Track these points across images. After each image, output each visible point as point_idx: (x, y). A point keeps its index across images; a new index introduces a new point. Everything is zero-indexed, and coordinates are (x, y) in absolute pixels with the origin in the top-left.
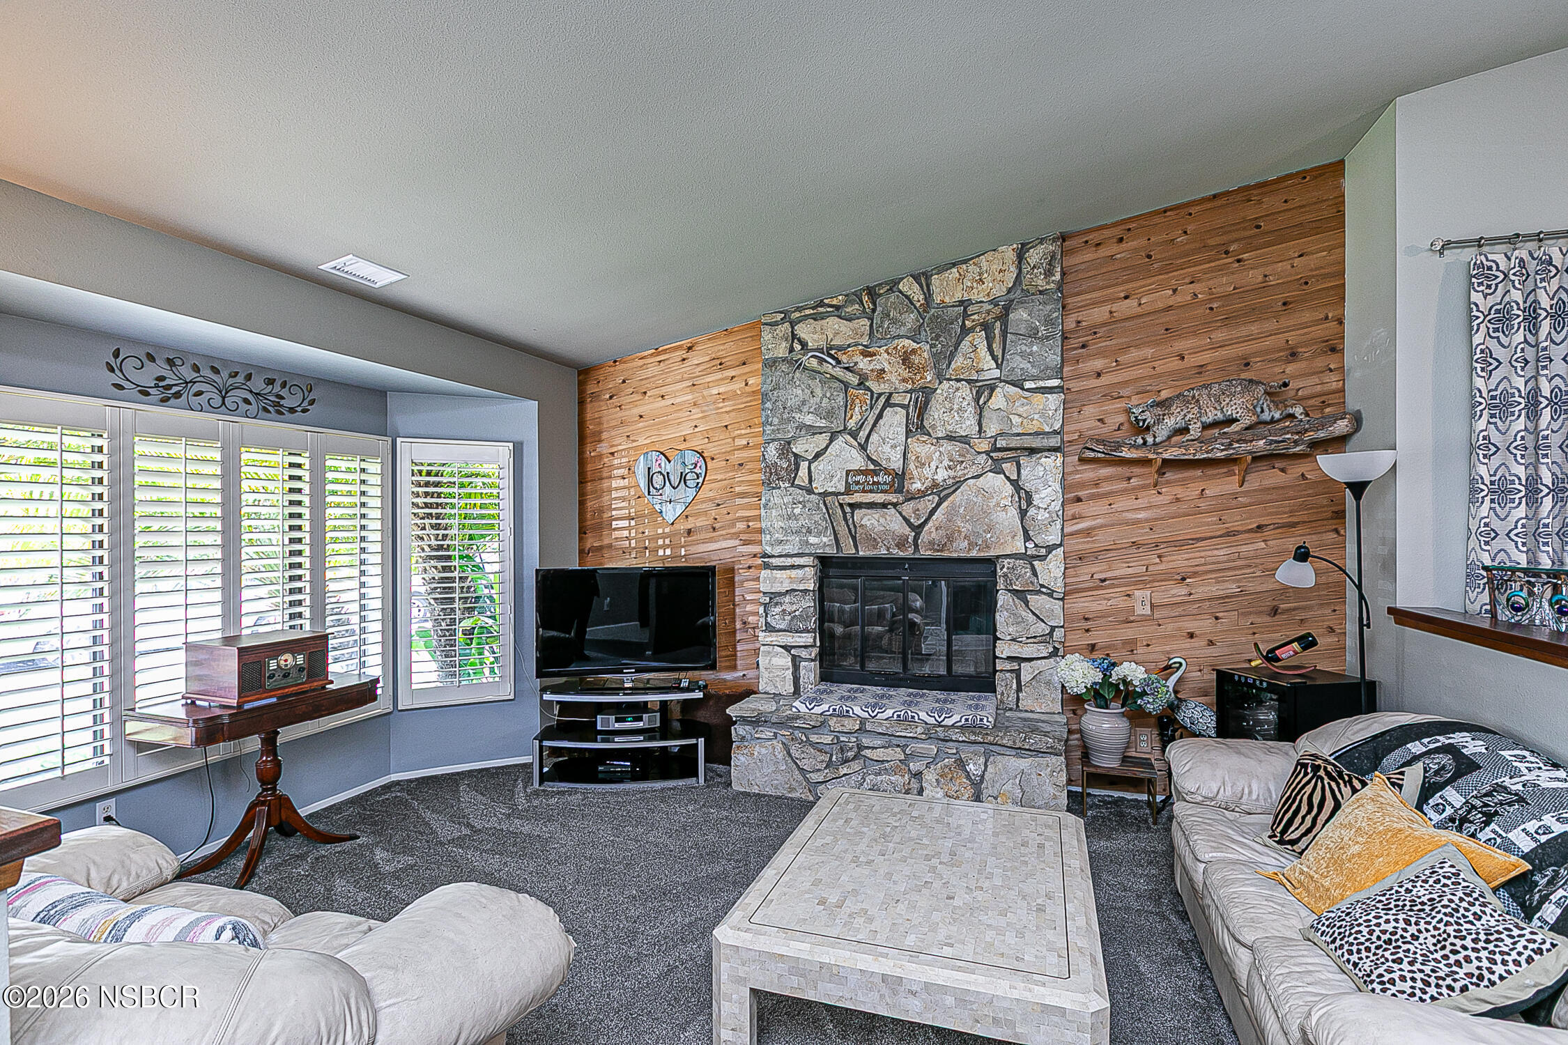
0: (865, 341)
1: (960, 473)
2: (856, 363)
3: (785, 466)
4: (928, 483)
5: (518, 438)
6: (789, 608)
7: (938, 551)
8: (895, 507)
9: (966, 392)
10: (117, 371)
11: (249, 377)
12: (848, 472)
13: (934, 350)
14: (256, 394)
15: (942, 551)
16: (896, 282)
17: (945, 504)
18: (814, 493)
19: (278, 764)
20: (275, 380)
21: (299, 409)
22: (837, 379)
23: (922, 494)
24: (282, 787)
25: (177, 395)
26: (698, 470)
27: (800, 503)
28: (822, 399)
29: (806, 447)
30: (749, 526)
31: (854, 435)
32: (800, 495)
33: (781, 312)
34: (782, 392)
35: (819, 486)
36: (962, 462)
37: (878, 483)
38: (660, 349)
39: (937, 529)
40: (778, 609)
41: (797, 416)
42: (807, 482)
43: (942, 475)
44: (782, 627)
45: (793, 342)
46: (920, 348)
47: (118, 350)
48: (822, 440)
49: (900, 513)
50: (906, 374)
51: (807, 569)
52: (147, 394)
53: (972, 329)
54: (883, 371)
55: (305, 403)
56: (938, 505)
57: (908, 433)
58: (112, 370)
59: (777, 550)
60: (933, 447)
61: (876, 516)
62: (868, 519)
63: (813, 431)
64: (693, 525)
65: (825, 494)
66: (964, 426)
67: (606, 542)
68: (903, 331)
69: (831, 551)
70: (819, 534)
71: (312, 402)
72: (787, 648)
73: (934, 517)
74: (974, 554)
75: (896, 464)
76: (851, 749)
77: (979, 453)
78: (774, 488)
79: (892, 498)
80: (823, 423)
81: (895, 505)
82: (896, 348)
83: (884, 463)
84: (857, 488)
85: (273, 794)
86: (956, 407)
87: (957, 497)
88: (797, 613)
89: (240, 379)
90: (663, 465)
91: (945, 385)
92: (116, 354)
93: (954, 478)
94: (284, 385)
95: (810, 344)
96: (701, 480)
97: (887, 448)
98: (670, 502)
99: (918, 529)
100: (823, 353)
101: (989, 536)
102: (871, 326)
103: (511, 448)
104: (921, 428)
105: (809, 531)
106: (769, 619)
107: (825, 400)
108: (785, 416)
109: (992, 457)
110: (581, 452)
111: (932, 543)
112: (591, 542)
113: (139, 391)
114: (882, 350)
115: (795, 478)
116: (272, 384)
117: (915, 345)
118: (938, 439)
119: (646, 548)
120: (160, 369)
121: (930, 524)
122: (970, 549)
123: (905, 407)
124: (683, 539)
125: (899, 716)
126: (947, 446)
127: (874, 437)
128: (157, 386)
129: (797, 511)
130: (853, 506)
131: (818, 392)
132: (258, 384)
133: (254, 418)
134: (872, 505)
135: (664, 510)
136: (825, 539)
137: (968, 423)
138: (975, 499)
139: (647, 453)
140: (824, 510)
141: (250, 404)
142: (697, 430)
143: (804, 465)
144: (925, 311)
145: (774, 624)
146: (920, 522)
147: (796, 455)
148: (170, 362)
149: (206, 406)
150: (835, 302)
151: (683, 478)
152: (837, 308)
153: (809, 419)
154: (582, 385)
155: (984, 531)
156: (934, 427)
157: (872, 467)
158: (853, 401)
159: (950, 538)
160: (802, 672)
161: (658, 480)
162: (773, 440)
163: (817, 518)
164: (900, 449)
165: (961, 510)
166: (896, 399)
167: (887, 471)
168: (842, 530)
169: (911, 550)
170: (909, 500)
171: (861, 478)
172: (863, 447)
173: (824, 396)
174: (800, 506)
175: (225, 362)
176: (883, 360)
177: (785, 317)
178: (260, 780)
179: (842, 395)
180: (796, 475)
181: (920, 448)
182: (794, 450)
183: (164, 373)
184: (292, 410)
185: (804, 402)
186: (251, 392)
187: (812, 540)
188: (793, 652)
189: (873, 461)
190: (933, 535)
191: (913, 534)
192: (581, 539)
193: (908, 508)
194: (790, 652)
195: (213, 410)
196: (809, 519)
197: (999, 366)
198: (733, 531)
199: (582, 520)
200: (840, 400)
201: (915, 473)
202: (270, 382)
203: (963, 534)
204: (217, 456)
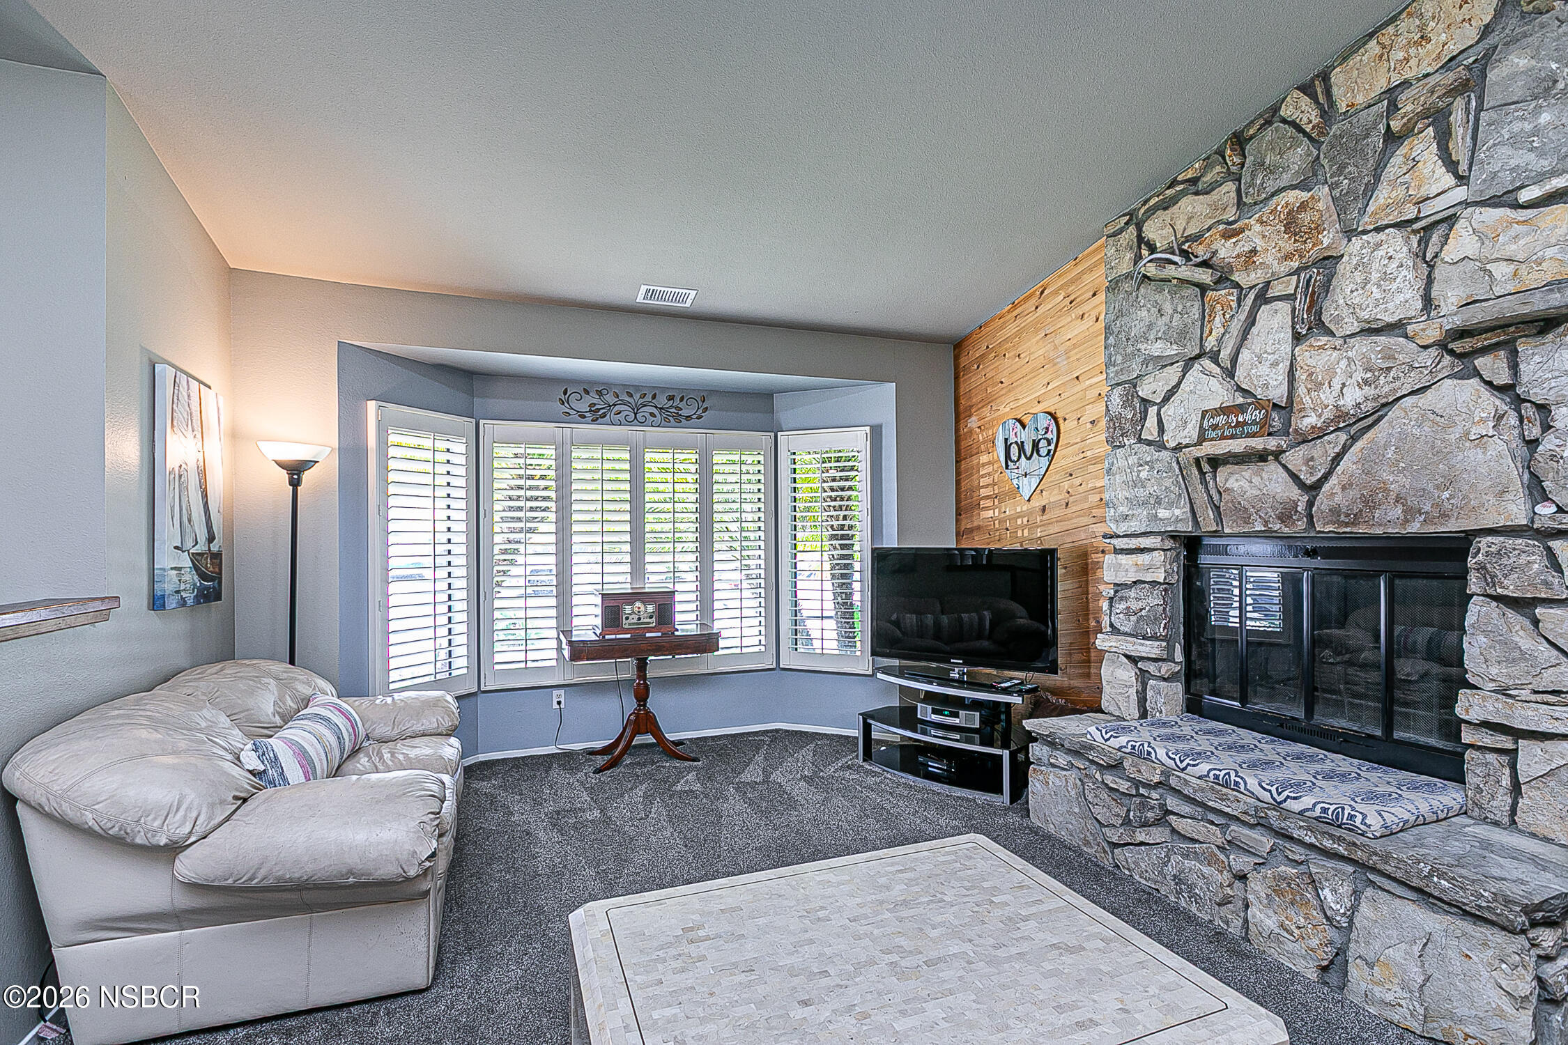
0: (1231, 214)
1: (1386, 389)
2: (1215, 253)
3: (1129, 417)
4: (1328, 414)
5: (875, 422)
6: (1134, 605)
7: (1347, 524)
8: (1277, 459)
9: (1397, 246)
10: (566, 404)
11: (654, 397)
12: (1204, 413)
13: (1336, 193)
14: (660, 408)
15: (1353, 524)
16: (1275, 109)
17: (1359, 445)
18: (1166, 448)
19: (647, 688)
20: (674, 396)
21: (695, 416)
22: (1189, 282)
23: (1318, 434)
24: (650, 704)
25: (604, 416)
26: (1049, 436)
27: (1147, 463)
28: (1172, 316)
29: (1153, 387)
30: (1102, 499)
31: (1215, 357)
32: (1147, 453)
33: (1124, 215)
34: (1126, 319)
35: (1171, 441)
36: (1389, 369)
37: (1245, 423)
38: (1016, 302)
39: (1344, 488)
40: (1123, 606)
41: (1142, 347)
42: (1156, 434)
43: (1353, 397)
44: (1126, 630)
45: (1140, 248)
46: (1312, 197)
47: (566, 389)
48: (1173, 373)
49: (1284, 467)
50: (1290, 246)
51: (1155, 554)
52: (585, 417)
53: (1408, 132)
54: (1254, 252)
55: (700, 411)
56: (1345, 449)
57: (1297, 338)
58: (563, 404)
59: (1122, 528)
60: (1336, 354)
61: (1247, 474)
62: (1237, 481)
63: (1162, 363)
64: (1047, 501)
65: (1179, 448)
66: (1391, 305)
67: (976, 524)
68: (1286, 179)
69: (1187, 527)
70: (1171, 505)
71: (706, 409)
72: (1133, 660)
73: (1339, 469)
74: (1415, 527)
75: (1278, 393)
76: (1153, 808)
77: (1425, 347)
78: (1119, 447)
79: (1272, 443)
80: (1173, 350)
81: (1277, 454)
82: (1273, 211)
83: (1259, 393)
84: (1214, 434)
85: (644, 709)
86: (1375, 276)
87: (1380, 433)
88: (1143, 613)
89: (649, 398)
90: (1018, 434)
91: (1356, 243)
92: (565, 393)
93: (1375, 399)
94: (682, 399)
95: (1158, 245)
96: (1052, 447)
97: (1264, 369)
98: (1026, 475)
99: (1313, 489)
100: (1173, 253)
101: (1446, 494)
102: (1239, 191)
103: (868, 432)
104: (1319, 326)
105: (1158, 502)
106: (1113, 618)
107: (1177, 317)
108: (1129, 350)
109: (1451, 352)
110: (957, 430)
111: (1335, 511)
112: (966, 525)
113: (579, 416)
114: (1252, 221)
115: (1141, 430)
116: (673, 399)
117: (1305, 196)
118: (1345, 337)
119: (1007, 529)
120: (593, 398)
121: (1333, 481)
122: (1407, 521)
123: (1291, 298)
124: (1038, 519)
125: (1217, 777)
126: (1361, 346)
127: (1245, 355)
128: (590, 411)
129: (1144, 475)
130: (1216, 462)
131: (1168, 308)
132: (662, 400)
133: (658, 426)
134: (1241, 459)
135: (1021, 486)
136: (1177, 512)
137: (1399, 298)
138: (1416, 432)
139: (1005, 422)
140: (1177, 471)
141: (655, 416)
142: (1050, 387)
143: (1153, 411)
144: (1321, 134)
145: (1117, 625)
146: (1314, 479)
147: (1144, 400)
148: (600, 393)
149: (623, 421)
150: (1190, 175)
151: (1036, 445)
152: (1194, 181)
153: (1157, 349)
154: (957, 358)
155: (1438, 487)
156: (1338, 320)
157: (1240, 400)
158: (1212, 309)
159: (1370, 503)
160: (1150, 694)
161: (1014, 451)
162: (1118, 384)
163: (1168, 483)
164: (1284, 367)
165: (1390, 454)
166: (1276, 290)
167: (1259, 405)
168: (1201, 498)
169: (1302, 525)
170: (1300, 443)
171: (1221, 420)
172: (1230, 373)
173: (1175, 311)
174: (1147, 467)
175: (637, 388)
176: (1255, 234)
177: (1130, 219)
178: (636, 698)
179: (1197, 304)
180: (1143, 426)
181: (1315, 357)
182: (1140, 394)
183: (595, 401)
184: (688, 418)
185: (1150, 327)
186: (656, 407)
187: (1163, 513)
188: (1140, 665)
189: (1245, 392)
190: (1338, 499)
191: (1306, 498)
192: (957, 521)
193: (1295, 458)
194: (1136, 665)
195: (629, 423)
196: (1160, 485)
197: (1462, 179)
198: (1085, 505)
199: (958, 501)
200: (1195, 313)
201: (1307, 400)
202: (671, 398)
203: (1393, 496)
204: (627, 456)
